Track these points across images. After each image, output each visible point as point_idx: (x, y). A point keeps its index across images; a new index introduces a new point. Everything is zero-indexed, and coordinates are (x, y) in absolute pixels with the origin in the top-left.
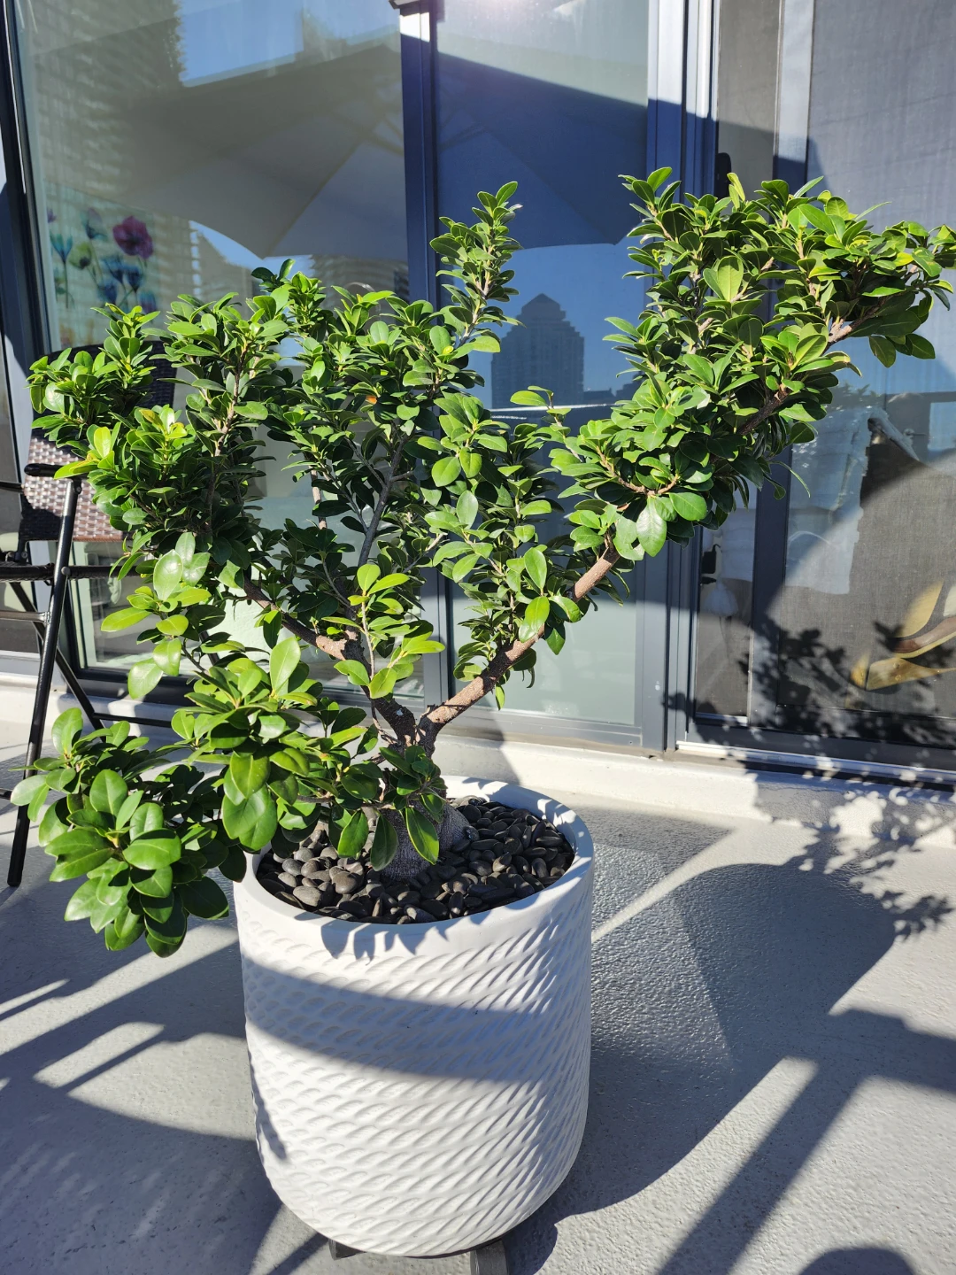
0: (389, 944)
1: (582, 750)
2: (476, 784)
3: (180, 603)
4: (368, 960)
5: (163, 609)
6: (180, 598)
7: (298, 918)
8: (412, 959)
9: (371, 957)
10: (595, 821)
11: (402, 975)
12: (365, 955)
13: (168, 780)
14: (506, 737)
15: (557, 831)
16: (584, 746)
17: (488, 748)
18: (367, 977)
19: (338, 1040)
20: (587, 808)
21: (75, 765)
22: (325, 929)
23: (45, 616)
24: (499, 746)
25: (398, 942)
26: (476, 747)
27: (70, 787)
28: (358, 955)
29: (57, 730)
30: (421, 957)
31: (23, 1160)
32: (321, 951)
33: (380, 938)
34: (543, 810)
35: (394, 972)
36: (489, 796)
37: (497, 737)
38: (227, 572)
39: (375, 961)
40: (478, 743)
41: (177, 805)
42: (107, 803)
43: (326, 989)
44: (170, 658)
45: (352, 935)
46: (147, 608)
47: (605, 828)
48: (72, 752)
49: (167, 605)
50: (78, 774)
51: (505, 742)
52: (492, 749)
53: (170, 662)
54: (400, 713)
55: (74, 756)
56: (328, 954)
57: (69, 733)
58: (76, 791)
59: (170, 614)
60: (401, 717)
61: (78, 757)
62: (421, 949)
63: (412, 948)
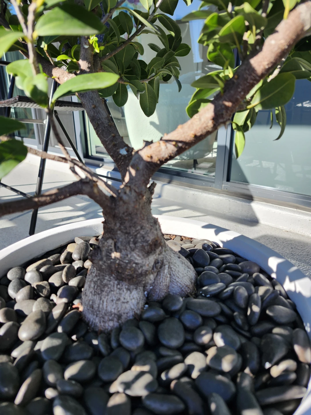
1: (296, 210)
2: (212, 231)
10: (298, 248)
14: (254, 199)
15: (287, 297)
16: (297, 208)
17: (244, 203)
20: (295, 240)
24: (250, 202)
26: (237, 201)
34: (274, 269)
36: (223, 242)
37: (250, 198)
40: (239, 200)
47: (304, 253)
51: (254, 201)
52: (245, 204)
54: (123, 152)
60: (124, 156)
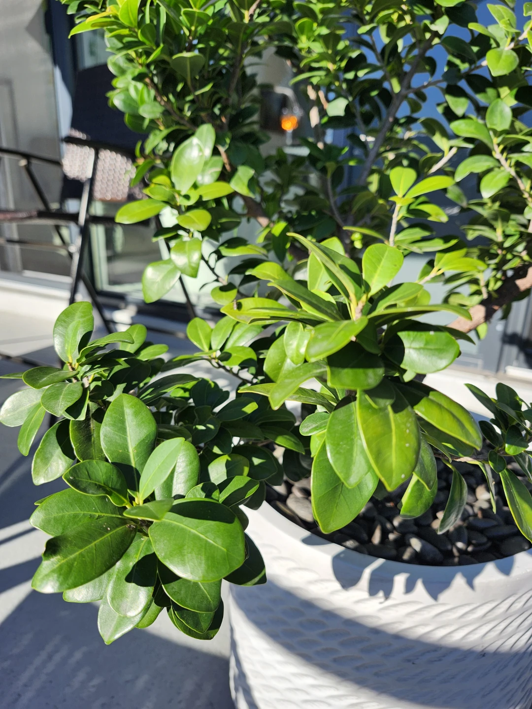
0: (410, 587)
3: (201, 197)
4: (382, 600)
5: (181, 201)
6: (200, 191)
7: (306, 541)
8: (433, 605)
9: (387, 595)
11: (418, 618)
12: (381, 594)
13: (187, 395)
18: (381, 615)
19: (335, 660)
21: (82, 378)
22: (336, 559)
23: (75, 248)
25: (420, 586)
27: (74, 410)
28: (373, 591)
29: (60, 329)
30: (443, 604)
31: (49, 648)
32: (329, 581)
33: (400, 580)
35: (409, 614)
38: (240, 179)
39: (389, 602)
41: (202, 430)
42: (126, 448)
43: (330, 615)
44: (189, 258)
45: (367, 573)
46: (165, 199)
48: (78, 361)
49: (187, 197)
50: (85, 390)
53: (190, 262)
55: (82, 365)
56: (337, 585)
57: (75, 335)
58: (82, 417)
59: (189, 208)
61: (87, 367)
62: (444, 597)
63: (434, 595)
